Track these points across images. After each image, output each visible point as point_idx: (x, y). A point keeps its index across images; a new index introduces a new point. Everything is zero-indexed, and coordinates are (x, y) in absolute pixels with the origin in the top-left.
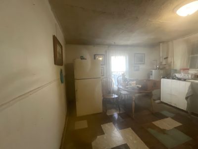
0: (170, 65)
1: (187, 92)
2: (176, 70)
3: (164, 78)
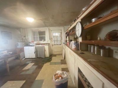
0: (27, 40)
1: (34, 50)
2: (30, 42)
3: (25, 46)
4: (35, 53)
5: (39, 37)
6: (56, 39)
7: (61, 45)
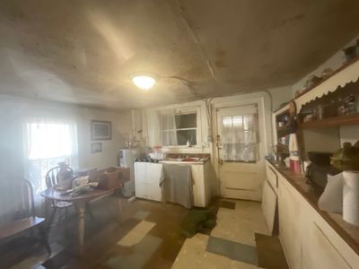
0: (145, 142)
1: (160, 176)
2: (150, 148)
3: (137, 161)
4: (160, 185)
5: (178, 132)
6: (234, 141)
7: (254, 162)
